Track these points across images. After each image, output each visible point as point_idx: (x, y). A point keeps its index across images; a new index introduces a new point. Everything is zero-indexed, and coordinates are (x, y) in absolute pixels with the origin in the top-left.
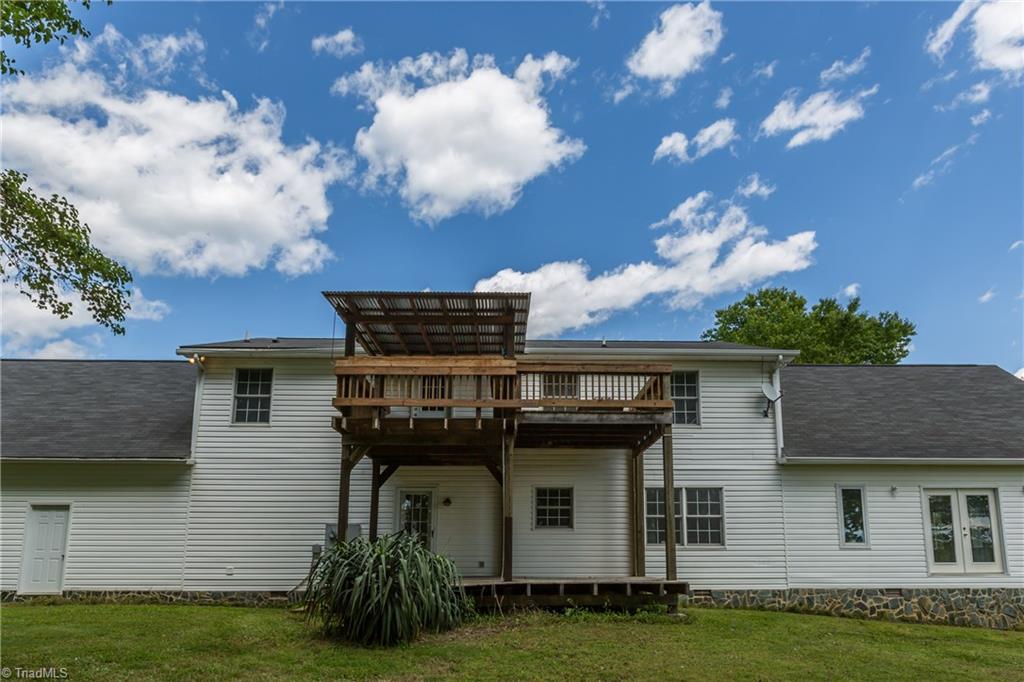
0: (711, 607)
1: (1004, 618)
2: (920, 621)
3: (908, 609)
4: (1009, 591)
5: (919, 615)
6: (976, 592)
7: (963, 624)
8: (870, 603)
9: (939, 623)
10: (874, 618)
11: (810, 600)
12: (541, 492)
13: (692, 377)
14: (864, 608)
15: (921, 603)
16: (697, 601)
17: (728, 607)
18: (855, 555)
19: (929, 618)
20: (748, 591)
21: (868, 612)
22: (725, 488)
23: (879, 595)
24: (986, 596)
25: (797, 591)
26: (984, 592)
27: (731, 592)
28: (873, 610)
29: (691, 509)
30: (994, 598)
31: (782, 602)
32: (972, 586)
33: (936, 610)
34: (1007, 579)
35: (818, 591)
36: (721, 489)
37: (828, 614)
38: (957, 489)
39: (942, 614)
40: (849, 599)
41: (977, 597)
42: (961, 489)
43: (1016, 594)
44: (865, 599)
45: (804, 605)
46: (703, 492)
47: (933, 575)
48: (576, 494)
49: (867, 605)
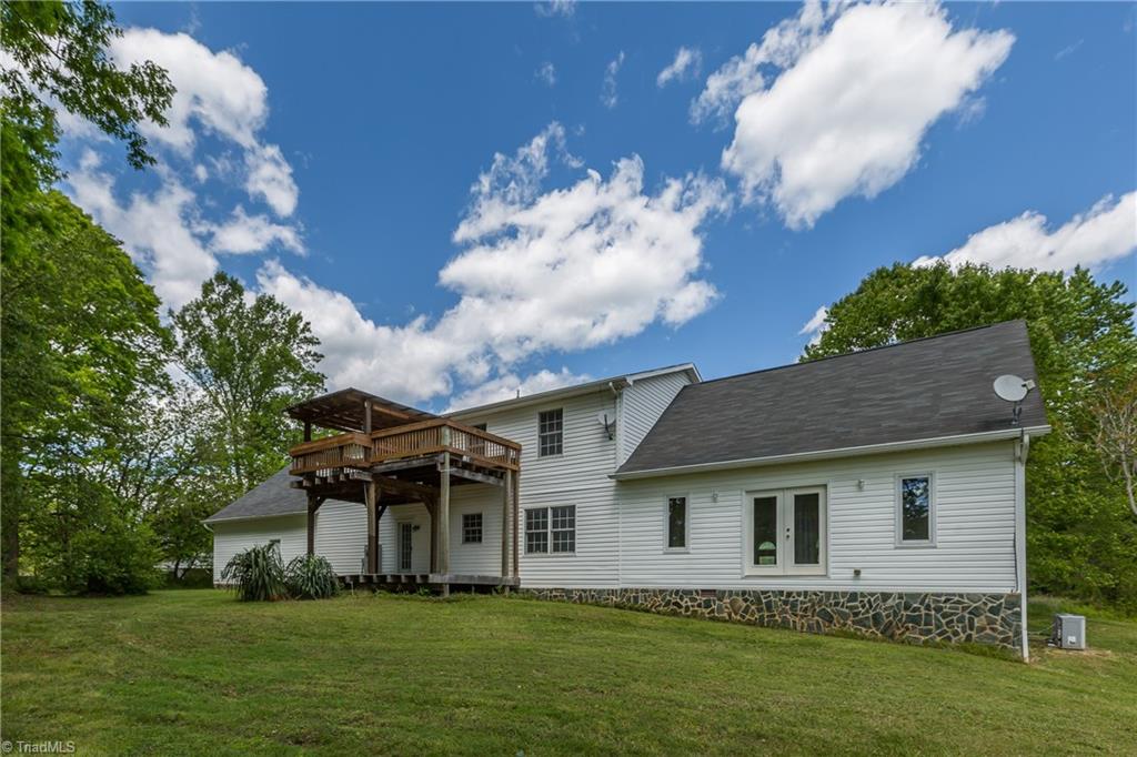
0: (564, 601)
1: (818, 622)
2: (730, 621)
3: (720, 610)
4: (828, 594)
5: (730, 615)
6: (789, 594)
7: (773, 625)
8: (686, 602)
9: (749, 623)
10: (688, 617)
11: (636, 598)
12: (466, 517)
13: (559, 414)
14: (680, 607)
15: (732, 603)
16: (556, 596)
17: (575, 602)
18: (677, 559)
19: (739, 618)
20: (590, 590)
21: (683, 610)
22: (577, 505)
23: (695, 595)
24: (802, 598)
25: (626, 590)
26: (799, 594)
27: (578, 590)
28: (687, 608)
29: (555, 525)
30: (810, 601)
31: (614, 599)
32: (787, 588)
33: (746, 610)
34: (827, 582)
35: (643, 591)
36: (574, 506)
37: (647, 611)
38: (783, 489)
39: (753, 615)
40: (668, 598)
41: (791, 599)
42: (787, 489)
43: (835, 598)
44: (681, 599)
45: (632, 603)
46: (563, 509)
47: (747, 577)
48: (483, 517)
49: (683, 604)
